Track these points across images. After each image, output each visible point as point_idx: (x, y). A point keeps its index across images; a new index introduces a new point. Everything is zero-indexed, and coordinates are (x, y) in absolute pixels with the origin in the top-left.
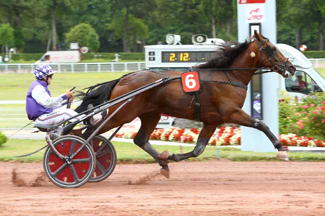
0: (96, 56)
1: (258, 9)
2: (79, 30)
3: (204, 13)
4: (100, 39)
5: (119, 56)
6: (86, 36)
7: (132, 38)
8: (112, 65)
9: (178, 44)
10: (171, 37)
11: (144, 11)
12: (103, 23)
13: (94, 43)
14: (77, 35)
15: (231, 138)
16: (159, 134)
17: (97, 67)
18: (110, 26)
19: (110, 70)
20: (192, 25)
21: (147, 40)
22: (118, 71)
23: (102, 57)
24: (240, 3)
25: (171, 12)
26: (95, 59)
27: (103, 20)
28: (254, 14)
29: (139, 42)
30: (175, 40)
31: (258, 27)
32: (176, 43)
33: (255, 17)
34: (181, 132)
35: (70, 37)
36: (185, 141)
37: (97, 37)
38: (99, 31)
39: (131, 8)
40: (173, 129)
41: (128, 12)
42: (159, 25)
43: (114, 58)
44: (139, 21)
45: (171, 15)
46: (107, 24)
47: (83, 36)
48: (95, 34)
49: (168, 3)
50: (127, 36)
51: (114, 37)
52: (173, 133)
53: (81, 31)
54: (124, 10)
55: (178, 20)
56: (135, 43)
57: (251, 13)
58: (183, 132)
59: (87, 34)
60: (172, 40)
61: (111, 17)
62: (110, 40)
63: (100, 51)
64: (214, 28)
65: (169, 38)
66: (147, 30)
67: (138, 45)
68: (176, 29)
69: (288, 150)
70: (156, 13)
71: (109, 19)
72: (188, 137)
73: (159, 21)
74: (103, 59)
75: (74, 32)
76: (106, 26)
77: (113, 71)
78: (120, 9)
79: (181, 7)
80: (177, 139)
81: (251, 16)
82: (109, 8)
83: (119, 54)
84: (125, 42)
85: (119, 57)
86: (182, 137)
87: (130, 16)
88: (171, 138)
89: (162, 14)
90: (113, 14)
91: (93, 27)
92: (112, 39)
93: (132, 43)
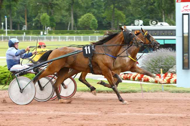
0: (95, 32)
1: (188, 5)
2: (86, 17)
3: (158, 7)
4: (98, 22)
6: (90, 21)
7: (116, 22)
9: (141, 25)
10: (137, 21)
11: (123, 7)
12: (100, 13)
13: (95, 24)
14: (85, 20)
15: (171, 80)
16: (129, 76)
17: (96, 38)
18: (104, 15)
20: (151, 15)
21: (125, 23)
24: (177, 2)
25: (139, 7)
26: (95, 34)
27: (100, 12)
28: (185, 8)
29: (120, 24)
30: (140, 23)
31: (187, 16)
32: (140, 25)
33: (186, 10)
34: (142, 76)
35: (81, 21)
36: (144, 81)
37: (97, 21)
38: (97, 18)
39: (116, 5)
40: (137, 74)
41: (114, 7)
42: (132, 15)
44: (120, 12)
45: (139, 8)
46: (102, 14)
47: (88, 20)
48: (95, 20)
49: (137, 2)
50: (113, 21)
51: (106, 21)
52: (137, 76)
53: (87, 18)
54: (112, 6)
55: (143, 12)
56: (118, 25)
57: (183, 8)
59: (91, 19)
60: (137, 23)
61: (105, 10)
62: (104, 23)
63: (98, 29)
64: (163, 16)
65: (136, 22)
66: (125, 18)
67: (120, 26)
68: (142, 17)
70: (130, 8)
71: (103, 11)
72: (146, 79)
73: (132, 12)
74: (99, 34)
75: (83, 18)
76: (101, 15)
78: (110, 5)
79: (145, 4)
80: (140, 80)
81: (183, 9)
82: (103, 5)
84: (112, 24)
86: (142, 78)
87: (115, 9)
88: (136, 79)
89: (133, 8)
90: (105, 8)
91: (94, 15)
92: (105, 23)
93: (116, 24)
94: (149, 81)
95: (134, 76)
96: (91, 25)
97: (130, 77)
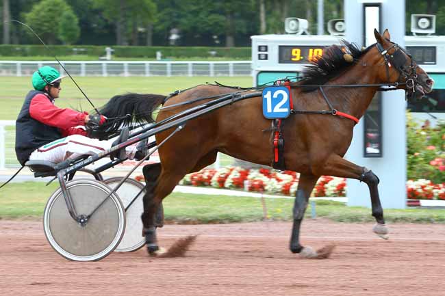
0: (75, 49)
2: (46, 9)
4: (81, 23)
5: (112, 50)
6: (58, 19)
7: (130, 23)
8: (104, 66)
10: (293, 22)
13: (71, 30)
14: (44, 17)
15: (326, 185)
16: (208, 176)
17: (80, 68)
19: (101, 73)
21: (154, 26)
22: (114, 75)
23: (85, 53)
26: (74, 57)
29: (141, 29)
30: (300, 27)
31: (377, 9)
34: (244, 175)
35: (32, 19)
36: (252, 189)
37: (76, 20)
38: (78, 11)
40: (232, 170)
42: (173, 3)
43: (104, 54)
47: (53, 18)
48: (74, 16)
50: (122, 19)
51: (101, 21)
52: (231, 177)
53: (50, 10)
56: (135, 31)
58: (247, 175)
59: (60, 15)
62: (95, 25)
63: (79, 43)
66: (155, 11)
67: (140, 33)
68: (201, 9)
69: (419, 205)
72: (256, 183)
75: (39, 11)
77: (105, 75)
80: (238, 185)
83: (112, 48)
84: (120, 28)
85: (112, 53)
86: (246, 182)
88: (228, 183)
91: (69, 4)
92: (99, 24)
93: (130, 30)
94: (266, 188)
95: (223, 176)
96: (61, 31)
97: (210, 178)
